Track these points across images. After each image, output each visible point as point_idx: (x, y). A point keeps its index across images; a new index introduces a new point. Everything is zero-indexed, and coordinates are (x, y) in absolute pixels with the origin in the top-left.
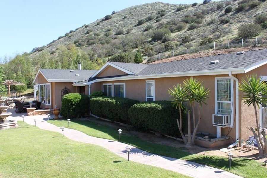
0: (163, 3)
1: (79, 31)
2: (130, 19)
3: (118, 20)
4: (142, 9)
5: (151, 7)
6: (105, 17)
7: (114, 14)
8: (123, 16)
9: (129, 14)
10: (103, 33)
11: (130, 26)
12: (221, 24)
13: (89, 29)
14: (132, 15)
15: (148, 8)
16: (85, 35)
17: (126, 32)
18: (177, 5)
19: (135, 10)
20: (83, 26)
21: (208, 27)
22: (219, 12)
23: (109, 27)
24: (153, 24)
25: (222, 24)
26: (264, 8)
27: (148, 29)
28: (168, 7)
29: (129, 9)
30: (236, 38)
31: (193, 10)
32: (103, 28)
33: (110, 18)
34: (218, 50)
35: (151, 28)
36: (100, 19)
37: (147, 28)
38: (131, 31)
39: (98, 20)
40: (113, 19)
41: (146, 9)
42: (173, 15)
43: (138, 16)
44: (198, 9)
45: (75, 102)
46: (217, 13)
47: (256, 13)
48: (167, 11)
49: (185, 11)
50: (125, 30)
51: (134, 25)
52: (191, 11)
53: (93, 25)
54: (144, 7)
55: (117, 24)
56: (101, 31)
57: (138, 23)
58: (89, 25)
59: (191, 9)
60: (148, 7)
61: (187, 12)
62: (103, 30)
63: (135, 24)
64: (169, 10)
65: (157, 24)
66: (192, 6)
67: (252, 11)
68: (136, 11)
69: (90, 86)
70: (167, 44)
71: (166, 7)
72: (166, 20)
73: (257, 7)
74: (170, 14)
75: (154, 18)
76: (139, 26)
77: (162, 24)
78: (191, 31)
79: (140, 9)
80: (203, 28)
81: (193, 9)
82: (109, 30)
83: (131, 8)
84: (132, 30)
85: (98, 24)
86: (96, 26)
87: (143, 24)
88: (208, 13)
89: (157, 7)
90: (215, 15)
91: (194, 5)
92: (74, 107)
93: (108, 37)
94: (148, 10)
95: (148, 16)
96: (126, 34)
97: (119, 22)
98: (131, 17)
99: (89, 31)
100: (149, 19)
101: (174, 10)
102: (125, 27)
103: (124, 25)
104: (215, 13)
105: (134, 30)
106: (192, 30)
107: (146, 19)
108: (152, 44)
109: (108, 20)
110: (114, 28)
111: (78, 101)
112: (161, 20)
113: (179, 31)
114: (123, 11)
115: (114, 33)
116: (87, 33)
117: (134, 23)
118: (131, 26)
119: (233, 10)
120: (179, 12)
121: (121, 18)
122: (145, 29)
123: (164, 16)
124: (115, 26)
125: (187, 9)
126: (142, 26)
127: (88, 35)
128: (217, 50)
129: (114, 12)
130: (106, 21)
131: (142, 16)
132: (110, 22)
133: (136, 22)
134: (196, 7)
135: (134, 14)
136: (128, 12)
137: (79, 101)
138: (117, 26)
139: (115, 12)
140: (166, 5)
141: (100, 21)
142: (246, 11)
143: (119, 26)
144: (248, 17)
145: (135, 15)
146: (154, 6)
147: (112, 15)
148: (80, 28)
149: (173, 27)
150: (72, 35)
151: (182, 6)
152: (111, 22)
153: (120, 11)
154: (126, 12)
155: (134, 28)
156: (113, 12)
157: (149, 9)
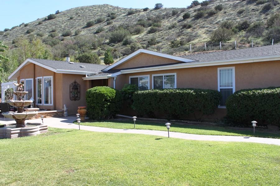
0: (111, 6)
1: (16, 30)
2: (77, 20)
3: (63, 21)
4: (90, 10)
5: (99, 10)
6: (48, 16)
7: (59, 14)
8: (69, 16)
9: (76, 15)
10: (47, 33)
11: (78, 27)
12: (183, 28)
13: (29, 28)
14: (79, 16)
15: (96, 10)
16: (25, 35)
17: (74, 34)
18: (127, 9)
19: (81, 11)
20: (22, 25)
21: (170, 31)
22: (175, 17)
23: (54, 27)
24: (104, 26)
25: (185, 28)
26: (222, 16)
27: (100, 32)
28: (118, 10)
29: (75, 9)
30: (208, 41)
31: (145, 15)
32: (47, 28)
33: (54, 18)
34: (196, 52)
35: (102, 31)
36: (42, 19)
37: (99, 30)
38: (80, 33)
39: (39, 19)
40: (57, 19)
41: (94, 10)
42: (124, 19)
43: (86, 18)
44: (150, 14)
45: (109, 97)
46: (173, 18)
47: (216, 21)
48: (117, 14)
49: (137, 15)
50: (73, 32)
51: (82, 27)
52: (143, 16)
53: (34, 24)
54: (91, 8)
55: (63, 25)
56: (44, 31)
57: (87, 25)
58: (29, 24)
59: (142, 13)
60: (96, 8)
61: (139, 16)
62: (47, 30)
63: (84, 26)
64: (119, 13)
65: (108, 26)
66: (144, 11)
67: (211, 18)
68: (83, 12)
69: (115, 78)
70: (133, 46)
71: (116, 10)
72: (117, 23)
73: (215, 15)
74: (121, 17)
75: (104, 21)
76: (88, 28)
77: (114, 26)
78: (152, 34)
79: (87, 10)
80: (165, 32)
81: (145, 13)
82: (53, 31)
83: (77, 9)
84: (81, 31)
85: (40, 24)
86: (37, 26)
87: (92, 26)
88: (164, 18)
89: (106, 9)
90: (173, 21)
91: (145, 10)
92: (108, 104)
93: (54, 38)
94: (96, 12)
95: (97, 18)
96: (74, 36)
97: (65, 22)
98: (78, 18)
99: (30, 30)
100: (99, 21)
101: (124, 13)
102: (72, 29)
103: (71, 26)
104: (171, 18)
105: (83, 32)
106: (154, 34)
107: (95, 21)
108: (112, 45)
109: (51, 20)
110: (60, 28)
112: (112, 23)
113: (137, 34)
114: (69, 11)
115: (60, 35)
116: (28, 32)
117: (82, 24)
118: (80, 28)
119: (191, 17)
120: (131, 16)
121: (66, 18)
122: (95, 31)
123: (115, 19)
124: (61, 27)
125: (138, 14)
126: (91, 28)
127: (28, 35)
128: (194, 52)
129: (58, 11)
130: (49, 21)
131: (90, 18)
132: (54, 22)
133: (84, 23)
134: (147, 12)
135: (81, 15)
136: (73, 13)
137: (114, 96)
138: (63, 27)
139: (60, 11)
140: (116, 8)
141: (42, 20)
142: (205, 18)
143: (65, 26)
144: (210, 23)
145: (83, 16)
146: (102, 8)
147: (56, 15)
148: (18, 26)
149: (131, 29)
150: (8, 34)
151: (133, 10)
152: (56, 22)
153: (65, 11)
154: (72, 12)
155: (83, 29)
156: (56, 12)
157: (98, 11)
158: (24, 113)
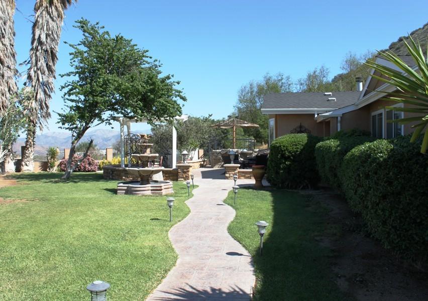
45: (290, 152)
69: (339, 119)
92: (287, 163)
111: (297, 151)
158: (146, 169)
